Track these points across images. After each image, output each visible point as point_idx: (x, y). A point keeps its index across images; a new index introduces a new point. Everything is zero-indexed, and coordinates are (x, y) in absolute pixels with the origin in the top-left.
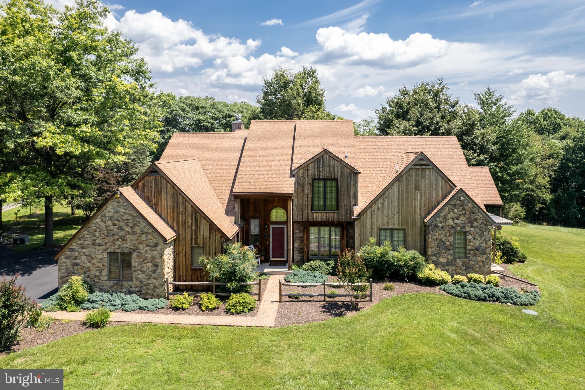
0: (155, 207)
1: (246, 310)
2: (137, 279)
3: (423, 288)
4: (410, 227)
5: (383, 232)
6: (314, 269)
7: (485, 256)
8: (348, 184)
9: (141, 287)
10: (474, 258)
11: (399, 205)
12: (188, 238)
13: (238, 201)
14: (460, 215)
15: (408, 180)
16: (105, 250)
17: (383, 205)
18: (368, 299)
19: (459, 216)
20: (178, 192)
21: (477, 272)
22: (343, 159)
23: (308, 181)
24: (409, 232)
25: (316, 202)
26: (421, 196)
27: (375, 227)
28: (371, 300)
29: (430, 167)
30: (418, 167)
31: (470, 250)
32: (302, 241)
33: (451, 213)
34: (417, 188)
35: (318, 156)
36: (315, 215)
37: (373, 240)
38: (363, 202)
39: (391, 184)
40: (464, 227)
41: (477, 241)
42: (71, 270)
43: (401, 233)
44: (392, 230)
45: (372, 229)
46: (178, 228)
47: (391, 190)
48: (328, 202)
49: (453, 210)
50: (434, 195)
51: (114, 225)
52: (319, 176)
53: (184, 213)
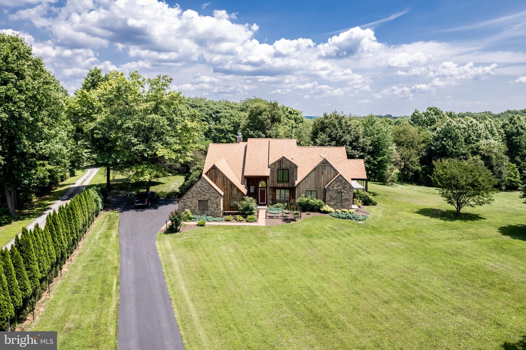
0: (215, 182)
1: (254, 221)
2: (210, 210)
3: (322, 214)
4: (319, 190)
5: (307, 192)
6: (278, 207)
7: (349, 202)
8: (293, 171)
9: (212, 213)
10: (345, 203)
11: (314, 181)
12: (229, 194)
13: (246, 179)
15: (319, 170)
16: (197, 199)
17: (308, 180)
18: (300, 217)
19: (339, 186)
20: (224, 176)
21: (345, 208)
22: (291, 160)
23: (276, 170)
24: (319, 192)
25: (279, 179)
26: (324, 177)
28: (301, 218)
29: (328, 165)
30: (323, 165)
31: (343, 200)
32: (273, 195)
34: (323, 173)
35: (280, 159)
36: (279, 184)
37: (303, 195)
38: (299, 179)
39: (311, 172)
40: (341, 190)
41: (346, 196)
42: (184, 207)
43: (315, 192)
44: (311, 191)
45: (303, 190)
46: (224, 190)
47: (311, 174)
48: (284, 179)
49: (337, 183)
50: (330, 177)
51: (201, 190)
52: (280, 168)
53: (227, 185)
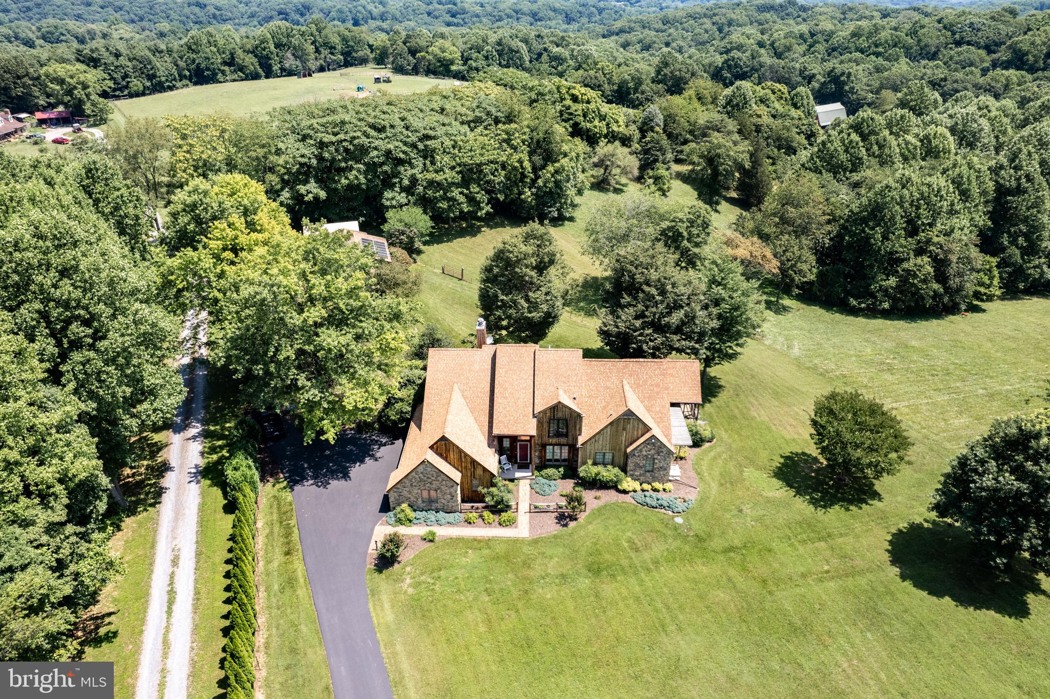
0: (446, 459)
1: (511, 523)
2: (441, 502)
3: (619, 495)
4: (617, 451)
5: (598, 454)
6: (549, 478)
7: (666, 471)
8: (575, 423)
9: (444, 506)
11: (610, 440)
12: (469, 478)
15: (618, 425)
16: (419, 489)
17: (598, 439)
19: (651, 450)
20: (460, 451)
21: (659, 481)
22: (571, 407)
23: (546, 420)
25: (551, 433)
26: (626, 434)
27: (593, 452)
28: (584, 510)
29: (634, 418)
30: (626, 417)
31: (656, 468)
32: (541, 452)
33: (645, 448)
35: (554, 406)
36: (550, 439)
37: (591, 462)
38: (586, 435)
39: (606, 427)
40: (654, 456)
41: (661, 463)
42: (398, 498)
44: (604, 453)
45: (590, 452)
46: (462, 469)
47: (605, 431)
48: (560, 434)
49: (647, 446)
50: (636, 433)
51: (424, 476)
52: (554, 417)
53: (466, 462)
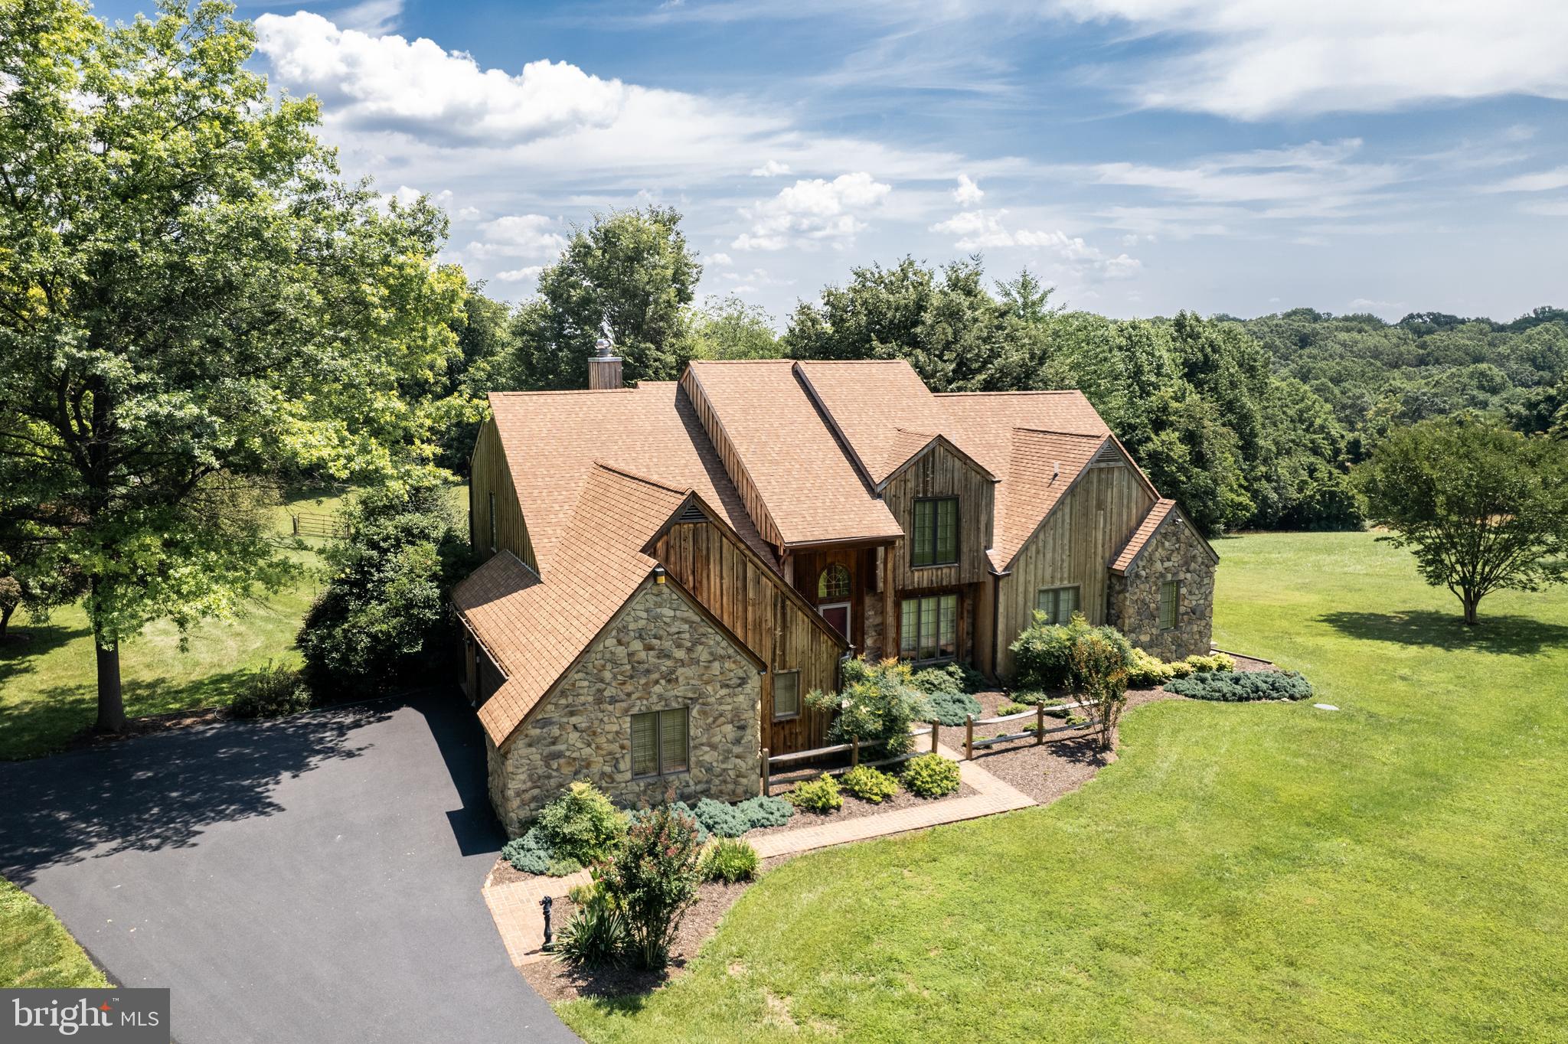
1: (949, 786)
2: (700, 764)
4: (1086, 581)
5: (1043, 597)
6: (937, 688)
7: (1203, 623)
8: (978, 506)
9: (708, 782)
10: (1189, 629)
11: (1070, 541)
14: (1173, 551)
15: (1088, 492)
16: (627, 710)
17: (1045, 544)
19: (1171, 555)
20: (745, 556)
21: (1197, 652)
23: (905, 503)
24: (1085, 591)
25: (918, 549)
26: (1106, 522)
27: (1031, 589)
29: (1121, 464)
30: (1103, 465)
31: (1183, 614)
32: (880, 633)
33: (1160, 550)
34: (1100, 505)
35: (926, 451)
36: (916, 574)
37: (1041, 615)
39: (1060, 504)
40: (1177, 573)
41: (1194, 597)
42: (541, 771)
43: (1071, 595)
45: (1025, 592)
47: (1059, 514)
48: (940, 547)
49: (1163, 543)
50: (1125, 517)
51: (649, 648)
52: (925, 492)
